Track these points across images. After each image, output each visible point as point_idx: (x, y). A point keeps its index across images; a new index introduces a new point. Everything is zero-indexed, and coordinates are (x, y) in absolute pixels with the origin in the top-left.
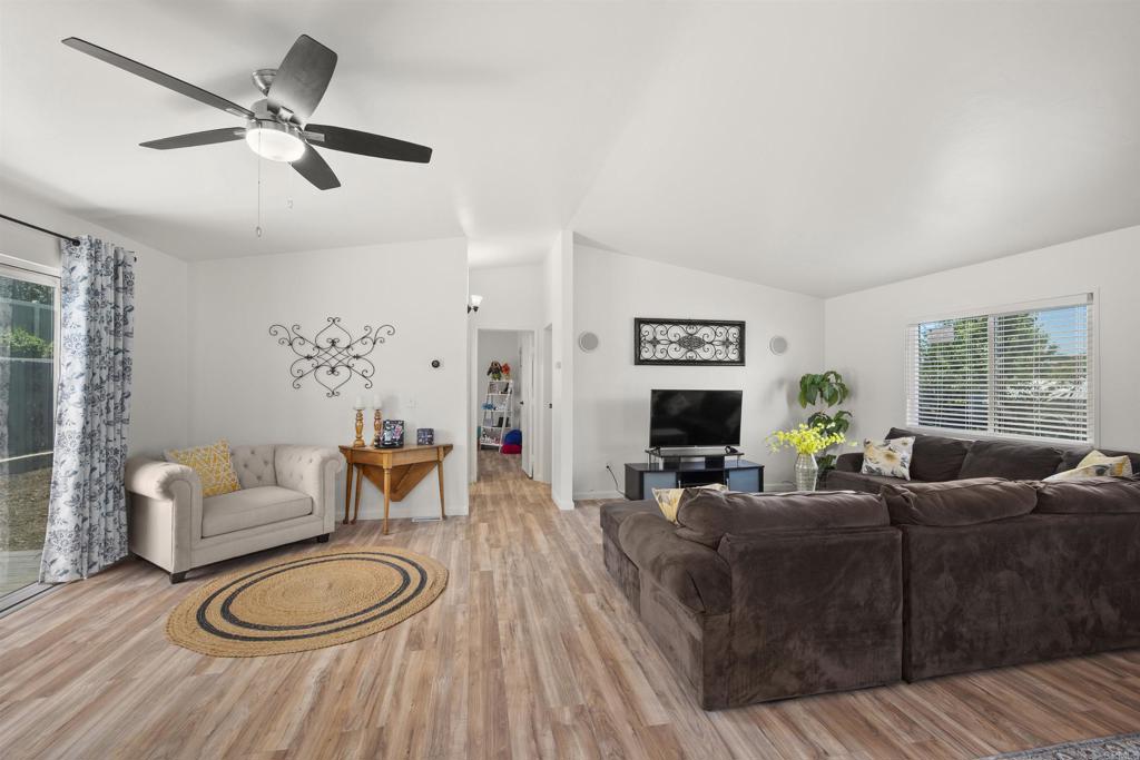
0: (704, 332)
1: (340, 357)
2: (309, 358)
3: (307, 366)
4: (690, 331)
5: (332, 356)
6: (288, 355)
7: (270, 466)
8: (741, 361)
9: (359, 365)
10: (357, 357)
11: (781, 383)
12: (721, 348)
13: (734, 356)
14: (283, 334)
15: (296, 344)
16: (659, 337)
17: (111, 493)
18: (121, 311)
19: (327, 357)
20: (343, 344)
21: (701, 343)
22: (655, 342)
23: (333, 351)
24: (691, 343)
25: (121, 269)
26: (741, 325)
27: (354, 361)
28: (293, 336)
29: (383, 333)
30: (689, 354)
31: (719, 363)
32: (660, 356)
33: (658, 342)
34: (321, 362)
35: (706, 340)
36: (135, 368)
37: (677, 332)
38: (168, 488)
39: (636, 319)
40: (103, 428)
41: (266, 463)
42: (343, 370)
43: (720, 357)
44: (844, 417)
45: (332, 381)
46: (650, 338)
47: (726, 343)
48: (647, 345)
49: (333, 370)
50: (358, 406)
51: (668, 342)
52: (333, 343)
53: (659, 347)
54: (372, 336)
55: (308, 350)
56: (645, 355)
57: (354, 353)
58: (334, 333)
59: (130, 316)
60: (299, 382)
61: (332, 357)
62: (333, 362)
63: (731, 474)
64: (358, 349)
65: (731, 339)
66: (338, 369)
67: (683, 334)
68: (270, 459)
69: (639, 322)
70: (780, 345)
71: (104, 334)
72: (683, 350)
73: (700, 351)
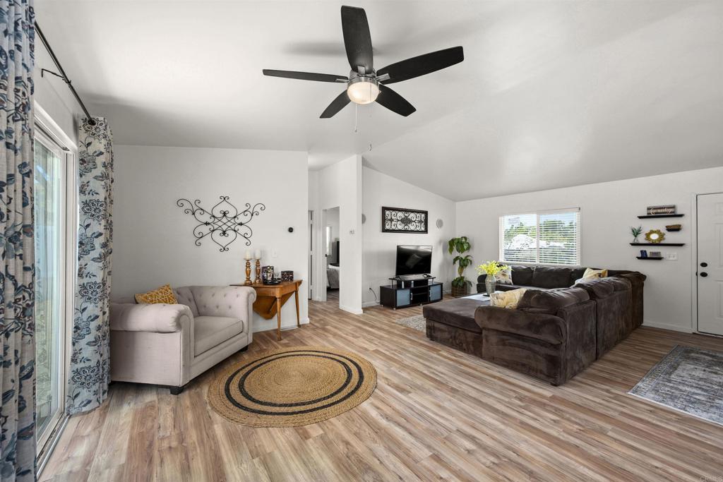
0: (412, 216)
1: (229, 224)
2: (207, 224)
3: (205, 229)
4: (406, 215)
6: (189, 222)
8: (426, 231)
9: (242, 230)
10: (241, 224)
11: (440, 243)
12: (417, 224)
13: (423, 229)
14: (187, 206)
15: (197, 214)
16: (393, 218)
19: (220, 224)
20: (231, 215)
21: (410, 221)
22: (391, 220)
23: (224, 220)
24: (406, 221)
26: (426, 213)
27: (239, 227)
28: (195, 208)
29: (257, 209)
30: (406, 227)
31: (418, 232)
32: (393, 228)
33: (393, 220)
34: (216, 227)
35: (413, 220)
37: (400, 215)
38: (178, 321)
39: (383, 207)
42: (230, 233)
43: (418, 229)
44: (469, 258)
45: (224, 241)
46: (389, 218)
47: (420, 222)
48: (388, 222)
49: (224, 233)
50: (247, 257)
51: (396, 221)
52: (225, 214)
53: (393, 223)
54: (251, 210)
55: (206, 218)
56: (387, 227)
57: (238, 221)
58: (224, 206)
60: (200, 241)
61: (223, 224)
62: (224, 228)
63: (431, 288)
64: (242, 219)
65: (422, 220)
66: (227, 232)
67: (403, 217)
69: (384, 209)
70: (440, 223)
72: (403, 225)
73: (410, 225)
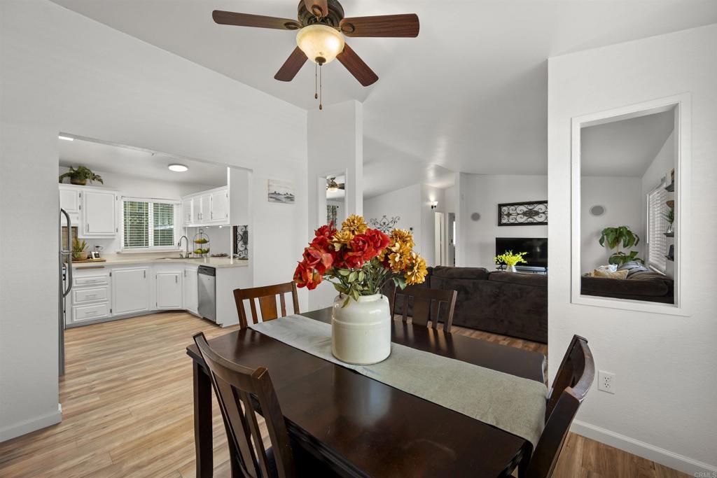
0: (538, 208)
1: (386, 228)
2: (378, 228)
4: (529, 207)
9: (391, 230)
14: (372, 222)
15: (376, 224)
16: (511, 212)
21: (537, 213)
22: (509, 215)
24: (530, 214)
29: (397, 219)
30: (530, 220)
32: (512, 221)
33: (511, 215)
34: (381, 229)
35: (540, 211)
37: (522, 208)
46: (506, 213)
48: (505, 217)
51: (518, 214)
52: (384, 223)
53: (511, 217)
54: (394, 220)
56: (504, 221)
58: (384, 220)
61: (384, 228)
64: (391, 225)
67: (525, 210)
69: (500, 206)
70: (597, 211)
72: (526, 218)
73: (536, 218)
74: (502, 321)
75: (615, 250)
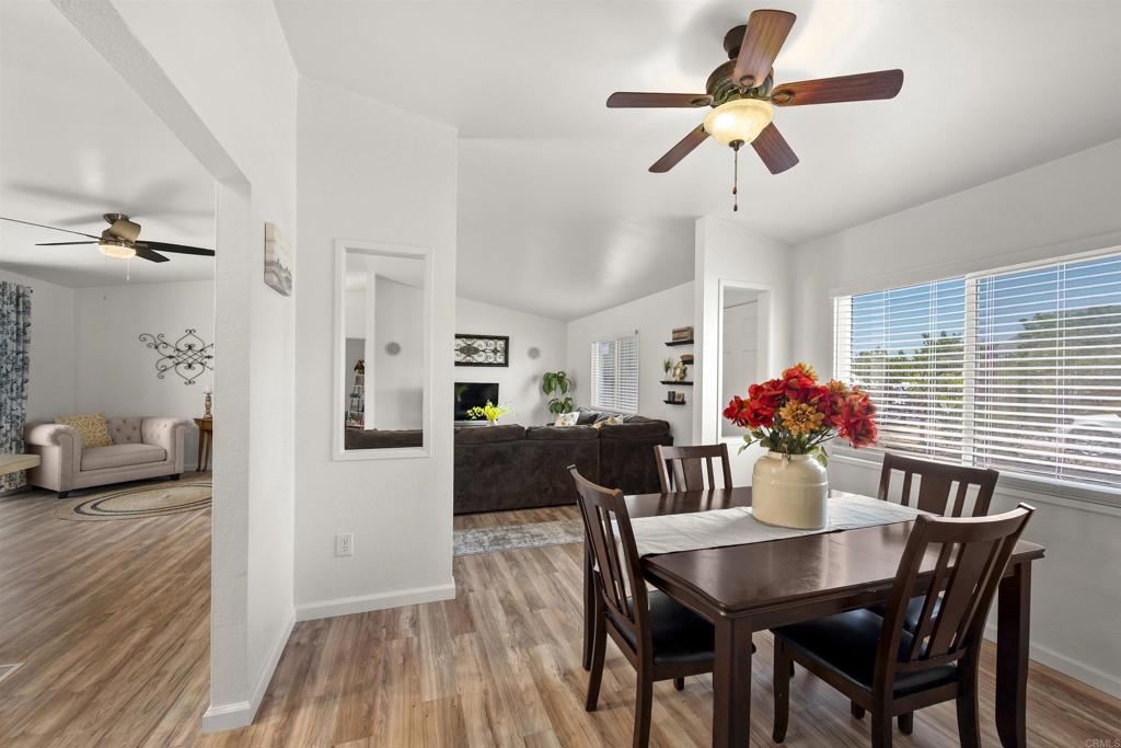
0: (478, 344)
1: (196, 357)
2: (170, 357)
3: (169, 362)
4: (469, 343)
5: (191, 356)
6: (154, 355)
7: (138, 431)
8: (506, 364)
9: (210, 363)
10: (209, 357)
11: (535, 379)
12: (491, 354)
13: (501, 360)
14: (150, 340)
15: (160, 347)
17: (14, 443)
18: (21, 327)
19: (185, 357)
20: (198, 347)
21: (476, 351)
23: (190, 353)
24: (469, 350)
25: (21, 300)
26: (506, 339)
27: (206, 360)
28: (158, 342)
30: (468, 358)
31: (490, 365)
34: (180, 360)
35: (480, 349)
36: (32, 364)
37: (459, 342)
38: (55, 438)
40: (9, 401)
41: (134, 429)
42: (198, 367)
43: (490, 361)
45: (190, 374)
47: (495, 351)
49: (190, 366)
50: (208, 390)
52: (190, 347)
55: (170, 352)
57: (206, 354)
58: (190, 340)
59: (28, 330)
60: (163, 374)
61: (189, 357)
62: (190, 361)
64: (209, 352)
65: (499, 349)
66: (194, 365)
67: (464, 345)
68: (137, 426)
70: (534, 353)
71: (9, 341)
73: (475, 356)
74: (546, 490)
75: (552, 395)
